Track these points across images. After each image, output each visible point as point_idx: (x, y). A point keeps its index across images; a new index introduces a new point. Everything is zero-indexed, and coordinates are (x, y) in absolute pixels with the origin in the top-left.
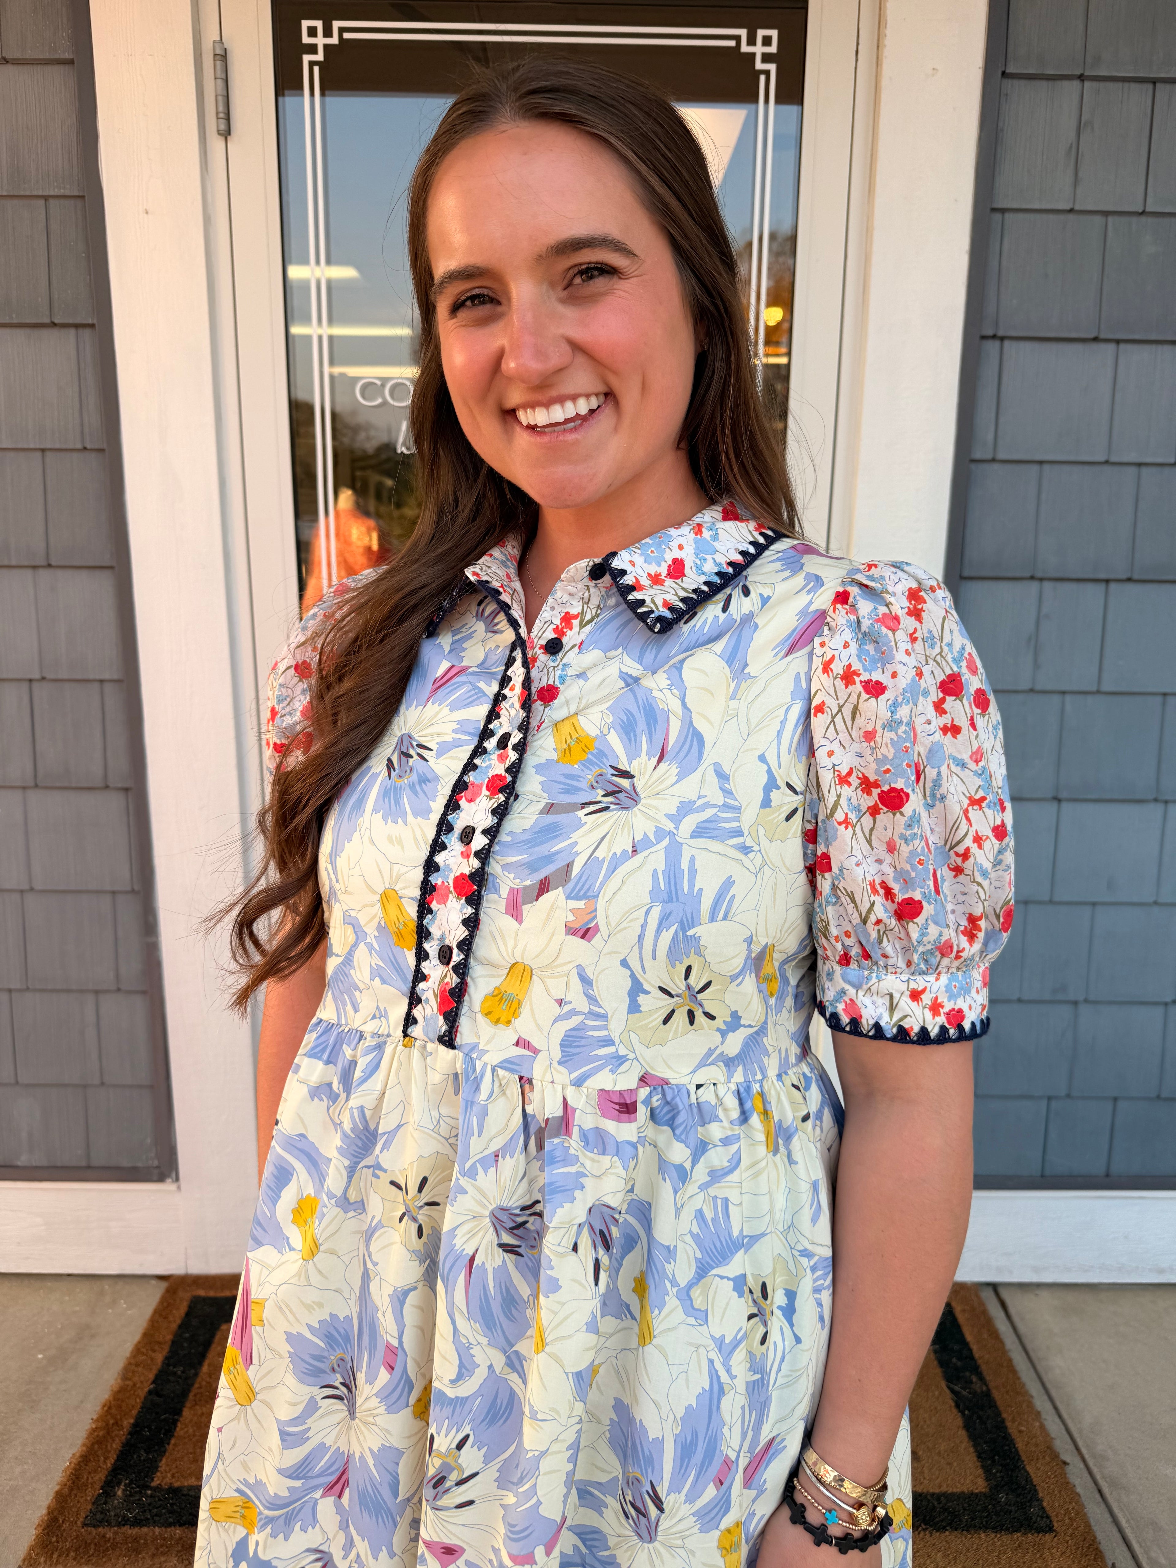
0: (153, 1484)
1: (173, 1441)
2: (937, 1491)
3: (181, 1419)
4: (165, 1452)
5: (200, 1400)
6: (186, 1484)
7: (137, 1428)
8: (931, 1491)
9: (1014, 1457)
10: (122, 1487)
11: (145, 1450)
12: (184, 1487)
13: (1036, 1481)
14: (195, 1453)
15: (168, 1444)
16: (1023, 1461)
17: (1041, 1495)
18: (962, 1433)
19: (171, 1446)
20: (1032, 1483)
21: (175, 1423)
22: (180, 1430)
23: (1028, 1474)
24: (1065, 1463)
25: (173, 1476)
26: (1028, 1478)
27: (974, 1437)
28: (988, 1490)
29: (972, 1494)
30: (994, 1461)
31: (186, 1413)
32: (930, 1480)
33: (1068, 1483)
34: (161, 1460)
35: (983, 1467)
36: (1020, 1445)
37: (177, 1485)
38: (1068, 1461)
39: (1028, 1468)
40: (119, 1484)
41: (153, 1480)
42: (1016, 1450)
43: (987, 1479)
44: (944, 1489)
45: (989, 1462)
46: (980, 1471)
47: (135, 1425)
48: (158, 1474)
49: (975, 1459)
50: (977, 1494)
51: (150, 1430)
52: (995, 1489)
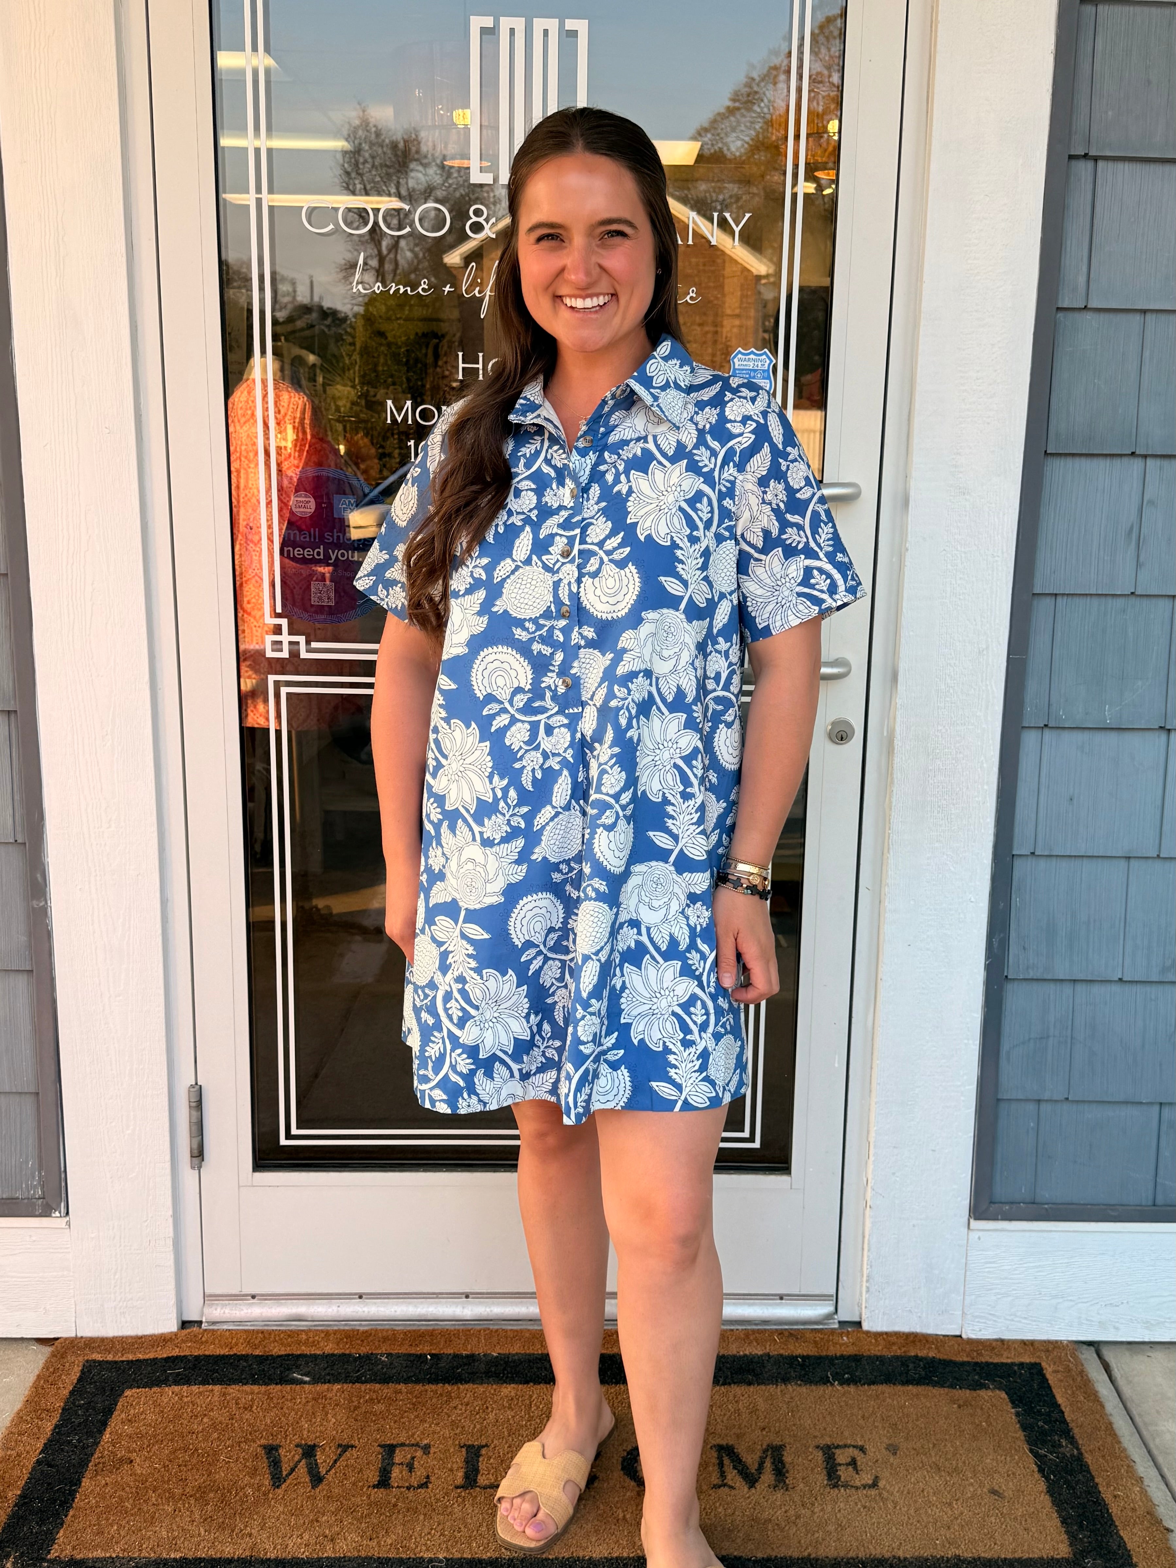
0: (49, 1557)
1: (71, 1513)
2: (1009, 1556)
3: (80, 1490)
4: (62, 1524)
5: (103, 1470)
6: (90, 1556)
7: (24, 1500)
8: (1003, 1556)
9: (1106, 1523)
10: (11, 1559)
11: (37, 1523)
12: (88, 1559)
13: (1129, 1546)
14: (99, 1524)
15: (66, 1516)
16: (1116, 1526)
17: (1135, 1560)
18: (1046, 1500)
19: (69, 1517)
20: (1126, 1549)
21: (73, 1494)
22: (78, 1501)
23: (1122, 1538)
24: (1168, 1530)
25: (74, 1548)
26: (1122, 1544)
27: (1059, 1503)
28: (1071, 1556)
29: (1052, 1559)
30: (1081, 1526)
31: (86, 1482)
32: (1002, 1545)
33: (1169, 1548)
34: (58, 1533)
35: (1067, 1532)
36: (1114, 1510)
37: (79, 1557)
38: (1172, 1528)
39: (1122, 1533)
40: (7, 1556)
41: (49, 1552)
42: (1110, 1515)
43: (1071, 1545)
44: (1017, 1556)
45: (1075, 1527)
46: (1064, 1537)
47: (22, 1496)
48: (56, 1546)
49: (1059, 1524)
50: (1058, 1560)
51: (41, 1501)
52: (1080, 1555)
